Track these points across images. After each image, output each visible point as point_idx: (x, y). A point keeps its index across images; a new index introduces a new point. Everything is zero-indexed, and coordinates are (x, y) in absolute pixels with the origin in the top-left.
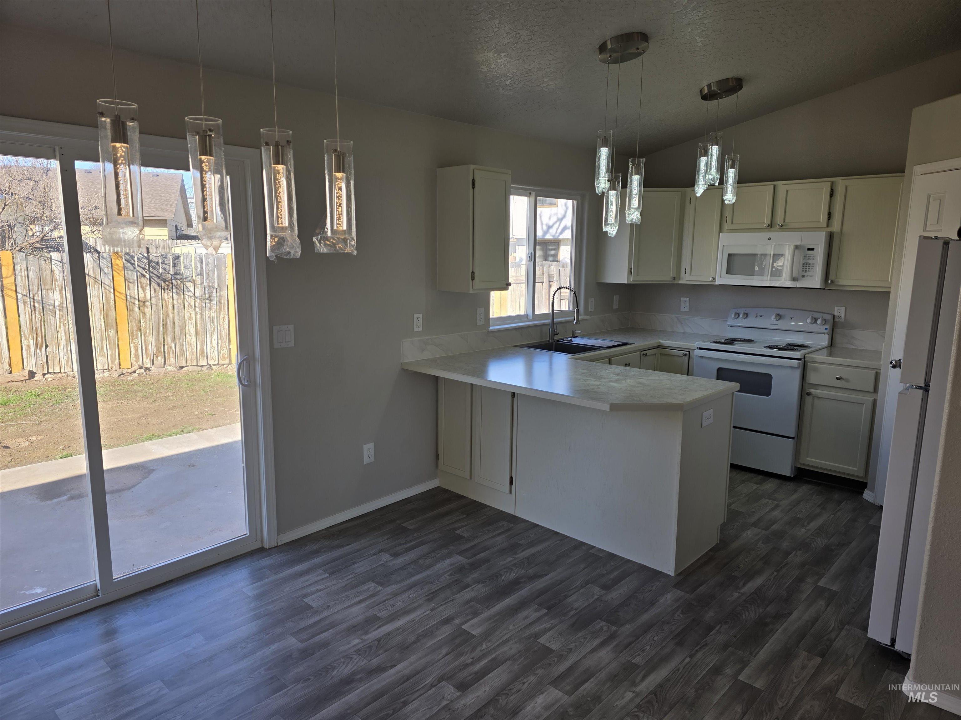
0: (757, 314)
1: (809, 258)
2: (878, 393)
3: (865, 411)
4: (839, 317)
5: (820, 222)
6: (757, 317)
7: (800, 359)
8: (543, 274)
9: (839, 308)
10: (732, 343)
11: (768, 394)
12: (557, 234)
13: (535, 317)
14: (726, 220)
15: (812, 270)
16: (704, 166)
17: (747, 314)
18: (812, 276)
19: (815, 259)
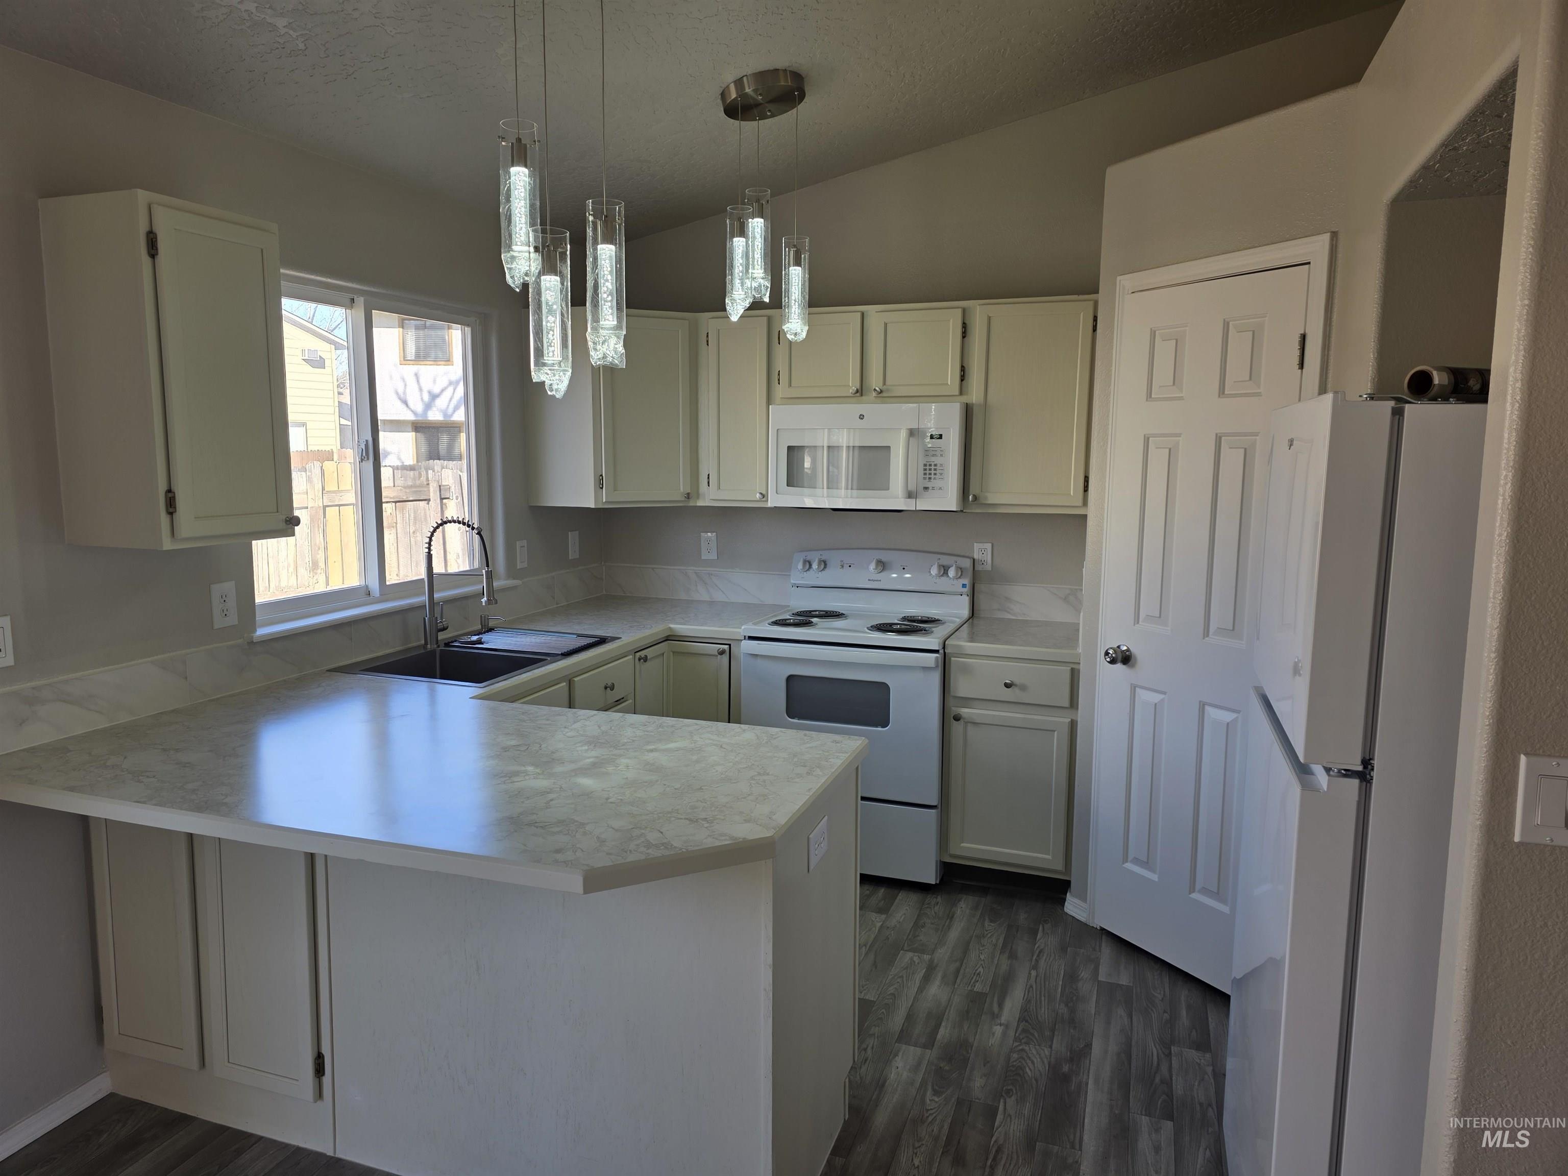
0: (842, 561)
1: (934, 453)
2: (1077, 708)
3: (1057, 744)
4: (983, 562)
5: (948, 384)
6: (842, 566)
7: (936, 651)
8: (428, 484)
9: (981, 546)
10: (810, 623)
11: (885, 724)
12: (450, 410)
13: (388, 591)
14: (779, 380)
15: (941, 477)
16: (742, 258)
17: (825, 562)
18: (940, 488)
19: (944, 455)
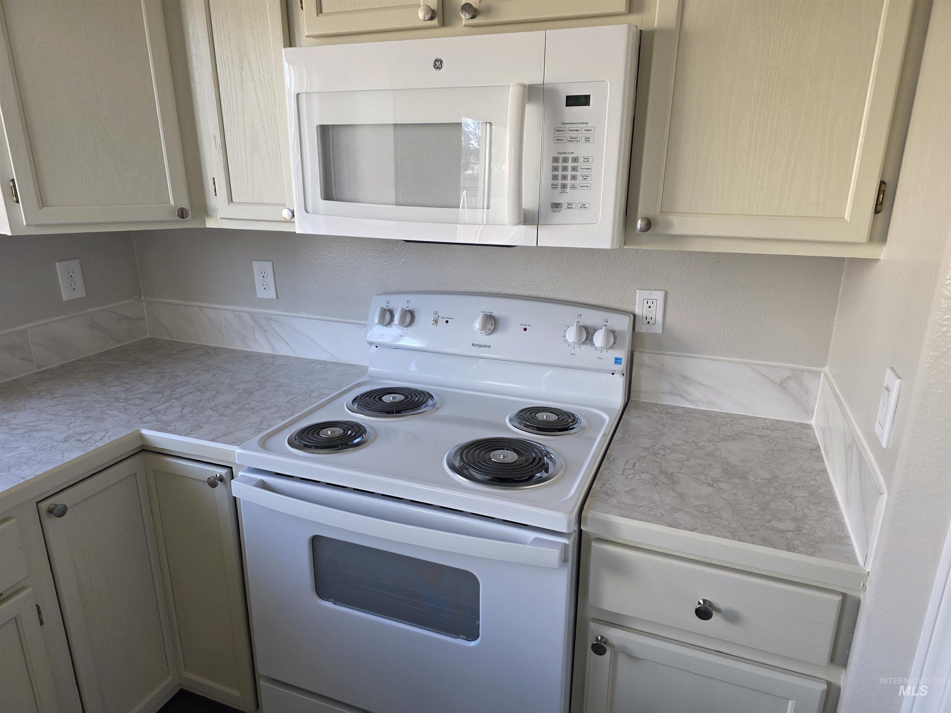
0: (435, 313)
1: (573, 134)
4: (649, 320)
6: (436, 322)
9: (646, 294)
11: (471, 632)
15: (584, 183)
17: (412, 313)
18: (583, 206)
19: (591, 140)
